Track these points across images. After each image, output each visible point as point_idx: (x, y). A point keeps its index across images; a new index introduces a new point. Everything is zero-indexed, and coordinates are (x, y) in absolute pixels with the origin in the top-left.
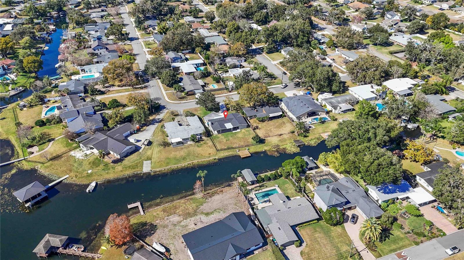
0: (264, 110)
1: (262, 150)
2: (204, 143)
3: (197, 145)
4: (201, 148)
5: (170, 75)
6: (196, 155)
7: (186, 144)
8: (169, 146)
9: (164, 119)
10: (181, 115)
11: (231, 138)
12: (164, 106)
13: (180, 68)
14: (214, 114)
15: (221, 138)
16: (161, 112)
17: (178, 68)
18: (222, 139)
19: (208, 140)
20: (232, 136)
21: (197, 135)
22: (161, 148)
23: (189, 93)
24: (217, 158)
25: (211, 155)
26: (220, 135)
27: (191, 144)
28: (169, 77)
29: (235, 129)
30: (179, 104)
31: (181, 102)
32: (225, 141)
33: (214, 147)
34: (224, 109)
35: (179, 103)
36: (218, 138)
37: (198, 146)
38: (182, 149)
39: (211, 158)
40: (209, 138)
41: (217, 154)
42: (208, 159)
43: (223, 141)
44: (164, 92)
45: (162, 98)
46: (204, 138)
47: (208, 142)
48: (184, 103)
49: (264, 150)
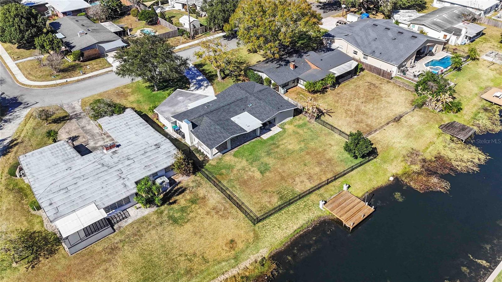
0: (309, 63)
1: (386, 180)
2: (193, 202)
3: (170, 217)
4: (188, 226)
5: (17, 15)
6: (183, 265)
7: (124, 224)
8: (52, 252)
9: (19, 141)
10: (77, 117)
11: (270, 161)
12: (15, 99)
13: (47, 5)
14: (181, 94)
15: (239, 166)
16: (7, 117)
17: (42, 9)
18: (243, 169)
19: (199, 185)
20: (268, 154)
21: (156, 175)
22: (17, 274)
23: (86, 53)
24: (265, 252)
25: (241, 245)
26: (229, 158)
27: (144, 220)
28: (17, 20)
29: (266, 127)
30: (67, 88)
31: (69, 80)
32: (258, 175)
33: (235, 210)
34: (200, 78)
35: (62, 84)
36: (230, 168)
37: (175, 221)
38: (113, 250)
39: (246, 263)
40: (198, 177)
41: (257, 237)
42: (234, 272)
43: (252, 178)
44: (11, 64)
45: (8, 80)
46: (182, 179)
47: (201, 192)
48: (78, 81)
49: (392, 179)
